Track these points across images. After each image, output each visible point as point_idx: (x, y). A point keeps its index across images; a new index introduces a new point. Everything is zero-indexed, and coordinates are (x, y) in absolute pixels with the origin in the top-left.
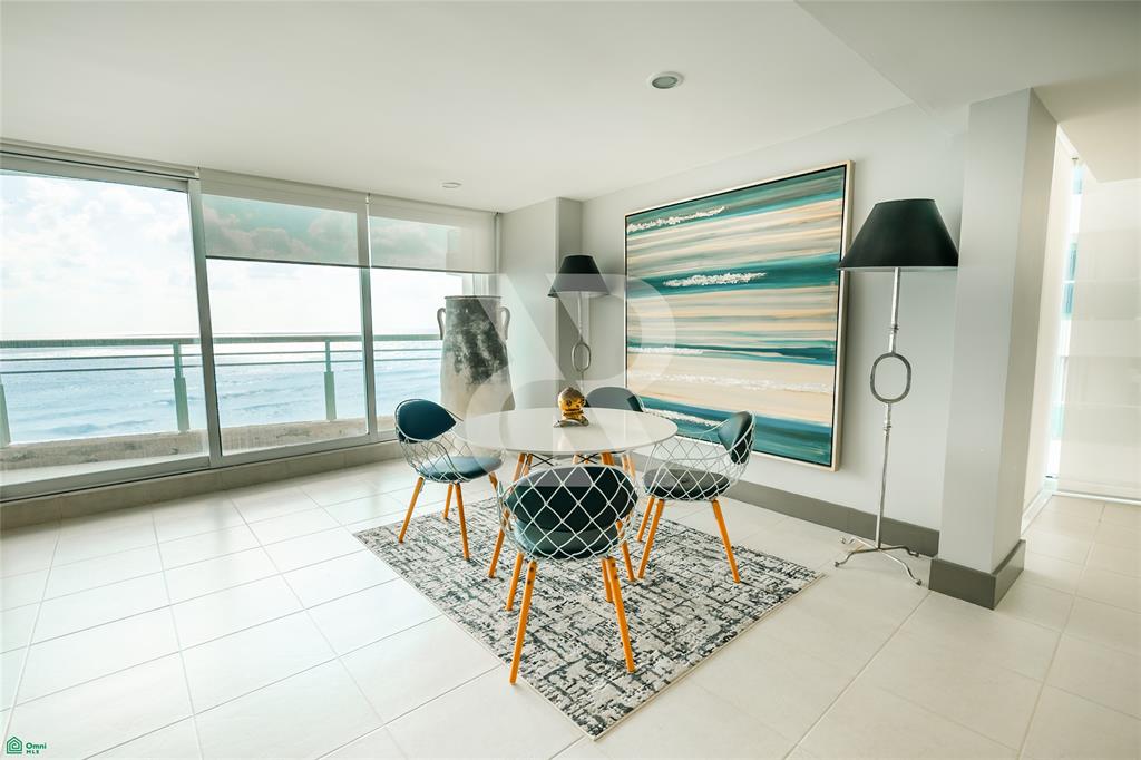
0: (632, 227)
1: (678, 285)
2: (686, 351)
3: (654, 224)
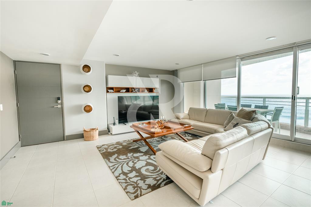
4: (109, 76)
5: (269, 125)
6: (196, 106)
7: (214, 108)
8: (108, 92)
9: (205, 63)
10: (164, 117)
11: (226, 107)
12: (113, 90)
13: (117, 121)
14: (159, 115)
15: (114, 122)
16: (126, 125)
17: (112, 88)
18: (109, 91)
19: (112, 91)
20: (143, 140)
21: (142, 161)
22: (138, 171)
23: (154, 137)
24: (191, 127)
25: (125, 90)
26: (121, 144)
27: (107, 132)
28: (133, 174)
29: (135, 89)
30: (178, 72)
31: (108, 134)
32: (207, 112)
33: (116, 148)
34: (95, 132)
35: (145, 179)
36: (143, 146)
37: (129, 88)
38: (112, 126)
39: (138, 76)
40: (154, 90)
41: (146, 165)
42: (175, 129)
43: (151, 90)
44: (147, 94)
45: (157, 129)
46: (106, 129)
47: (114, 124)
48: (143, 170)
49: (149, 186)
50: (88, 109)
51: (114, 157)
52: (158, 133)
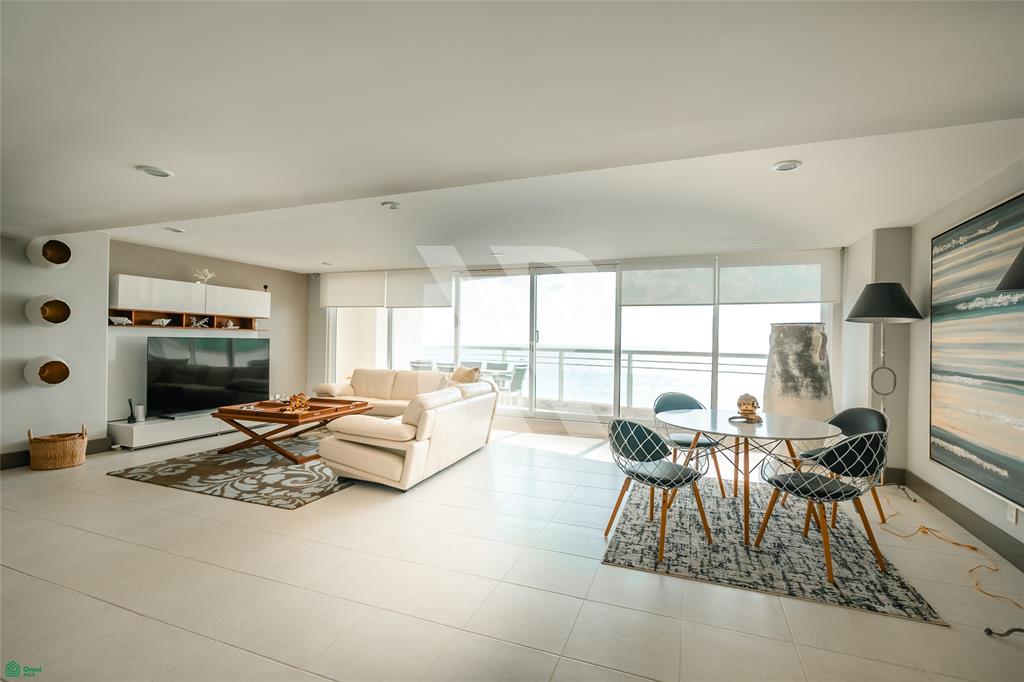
0: (936, 250)
1: (965, 308)
2: (969, 380)
3: (949, 246)
4: (121, 277)
5: (493, 388)
7: (408, 369)
8: (111, 323)
9: (392, 270)
10: (277, 396)
12: (130, 318)
13: (140, 411)
15: (132, 414)
16: (173, 419)
17: (127, 314)
18: (116, 319)
19: (126, 320)
20: (258, 439)
21: (274, 475)
22: (277, 485)
23: (297, 424)
24: (368, 406)
25: (168, 321)
26: (187, 462)
27: (105, 444)
28: (269, 490)
29: (200, 317)
30: (322, 279)
31: (112, 450)
32: (396, 376)
33: (179, 468)
34: (79, 441)
35: (299, 490)
36: (255, 457)
37: (180, 316)
38: (125, 424)
39: (211, 282)
40: (256, 324)
41: (288, 477)
42: (336, 410)
43: (245, 323)
44: (233, 333)
45: (297, 411)
46: (104, 436)
47: (132, 419)
48: (287, 483)
49: (313, 494)
50: (55, 373)
51: (194, 480)
52: (304, 416)
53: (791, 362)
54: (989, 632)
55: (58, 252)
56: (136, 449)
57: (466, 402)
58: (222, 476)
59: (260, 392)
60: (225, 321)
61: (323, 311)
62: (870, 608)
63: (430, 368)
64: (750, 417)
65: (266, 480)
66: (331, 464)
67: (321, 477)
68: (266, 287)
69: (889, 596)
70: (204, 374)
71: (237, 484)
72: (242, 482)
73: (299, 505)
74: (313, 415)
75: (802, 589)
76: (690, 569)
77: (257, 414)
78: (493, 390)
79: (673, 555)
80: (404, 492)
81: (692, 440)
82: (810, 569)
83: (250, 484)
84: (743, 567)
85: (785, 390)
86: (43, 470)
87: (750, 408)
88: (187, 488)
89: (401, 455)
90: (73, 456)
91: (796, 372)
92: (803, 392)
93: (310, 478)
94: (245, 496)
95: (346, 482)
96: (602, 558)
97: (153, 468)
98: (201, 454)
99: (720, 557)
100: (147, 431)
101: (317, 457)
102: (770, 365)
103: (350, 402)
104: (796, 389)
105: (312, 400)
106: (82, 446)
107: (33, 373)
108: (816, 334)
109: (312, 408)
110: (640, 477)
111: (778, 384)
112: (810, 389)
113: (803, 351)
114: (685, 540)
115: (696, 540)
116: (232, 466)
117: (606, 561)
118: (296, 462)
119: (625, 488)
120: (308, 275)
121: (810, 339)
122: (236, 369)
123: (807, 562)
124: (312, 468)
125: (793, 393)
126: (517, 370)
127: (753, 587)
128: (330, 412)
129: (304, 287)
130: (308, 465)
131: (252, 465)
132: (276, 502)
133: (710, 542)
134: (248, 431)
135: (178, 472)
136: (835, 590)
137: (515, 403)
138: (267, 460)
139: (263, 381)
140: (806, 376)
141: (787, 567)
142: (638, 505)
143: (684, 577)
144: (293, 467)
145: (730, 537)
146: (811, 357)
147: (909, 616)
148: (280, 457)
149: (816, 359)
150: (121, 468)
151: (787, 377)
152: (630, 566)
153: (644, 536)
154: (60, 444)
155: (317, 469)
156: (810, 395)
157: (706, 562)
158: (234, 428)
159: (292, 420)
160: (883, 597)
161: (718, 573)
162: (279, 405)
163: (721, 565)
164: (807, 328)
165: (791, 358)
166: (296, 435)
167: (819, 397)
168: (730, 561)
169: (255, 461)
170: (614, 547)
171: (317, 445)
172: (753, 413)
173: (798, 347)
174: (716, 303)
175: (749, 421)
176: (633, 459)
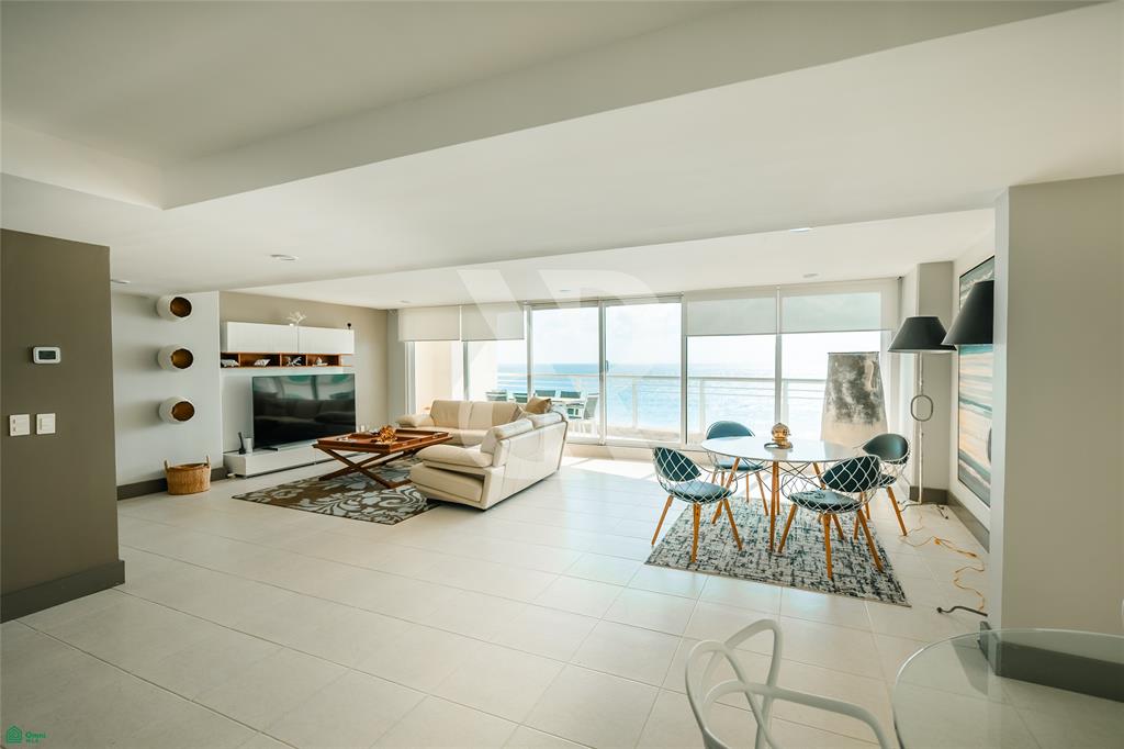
0: (962, 288)
2: (977, 409)
3: (969, 286)
4: (230, 324)
5: (563, 418)
6: (445, 398)
7: (485, 399)
8: (222, 366)
9: (466, 305)
10: (363, 427)
11: (510, 396)
12: (237, 361)
13: (249, 443)
14: (354, 424)
15: (242, 446)
16: (276, 449)
17: (234, 356)
18: (226, 362)
19: (234, 362)
20: (353, 468)
21: (371, 498)
22: (375, 506)
23: (388, 453)
24: (449, 436)
25: (266, 362)
26: (295, 487)
27: (223, 473)
28: (369, 510)
29: (294, 356)
30: (400, 316)
31: (228, 478)
32: (473, 406)
33: (290, 492)
34: (205, 469)
35: (395, 509)
36: (352, 483)
37: (277, 356)
38: (237, 455)
39: (303, 324)
40: (342, 360)
41: (383, 499)
42: (421, 440)
43: (332, 360)
44: (322, 370)
45: (387, 442)
46: (221, 466)
47: (242, 451)
48: (384, 504)
49: (408, 513)
50: (184, 412)
51: (305, 502)
52: (394, 446)
53: (844, 390)
54: (940, 610)
55: (182, 307)
56: (249, 477)
57: (536, 432)
58: (327, 499)
59: (348, 424)
60: (314, 359)
61: (401, 346)
62: (852, 594)
63: (505, 399)
64: (782, 443)
65: (364, 502)
66: (421, 488)
67: (411, 500)
68: (349, 325)
69: (873, 586)
70: (292, 407)
71: (342, 505)
72: (345, 503)
73: (397, 522)
74: (401, 445)
75: (803, 582)
76: (716, 568)
77: (353, 445)
78: (563, 420)
79: (705, 558)
80: (484, 511)
81: (733, 464)
82: (817, 568)
83: (352, 505)
84: (761, 567)
85: (839, 417)
86: (178, 494)
87: (781, 435)
88: (302, 508)
89: (481, 479)
90: (201, 483)
91: (849, 400)
92: (856, 418)
93: (403, 500)
94: (351, 514)
95: (434, 503)
96: (646, 560)
97: (269, 493)
98: (305, 481)
99: (745, 560)
100: (255, 461)
101: (408, 482)
102: (827, 392)
103: (433, 433)
104: (849, 415)
105: (398, 431)
106: (207, 473)
107: (167, 412)
108: (868, 363)
109: (399, 439)
110: (678, 495)
111: (833, 411)
112: (862, 415)
113: (855, 380)
114: (720, 547)
115: (729, 548)
116: (335, 491)
117: (648, 562)
118: (389, 488)
119: (669, 504)
120: (386, 312)
121: (863, 367)
122: (322, 403)
123: (818, 563)
124: (402, 492)
125: (848, 420)
126: (589, 399)
127: (764, 580)
128: (416, 442)
129: (385, 322)
130: (399, 489)
131: (351, 490)
132: (378, 519)
133: (740, 549)
134: (343, 459)
135: (289, 496)
136: (831, 582)
137: (588, 431)
138: (363, 485)
139: (349, 413)
140: (858, 402)
141: (798, 567)
142: (687, 522)
143: (711, 574)
144: (387, 491)
145: (759, 546)
146: (863, 385)
147: (882, 600)
148: (373, 483)
149: (868, 387)
150: (243, 493)
151: (841, 404)
152: (667, 565)
153: (686, 544)
154: (191, 472)
155: (407, 493)
156: (862, 421)
157: (731, 563)
158: (331, 457)
159: (384, 450)
160: (868, 588)
161: (738, 571)
162: (368, 437)
163: (743, 565)
164: (860, 357)
165: (845, 386)
166: (384, 463)
167: (871, 423)
168: (751, 562)
169: (353, 486)
170: (658, 552)
171: (408, 472)
172: (784, 439)
173: (851, 376)
174: (779, 333)
175: (781, 447)
176: (671, 479)
